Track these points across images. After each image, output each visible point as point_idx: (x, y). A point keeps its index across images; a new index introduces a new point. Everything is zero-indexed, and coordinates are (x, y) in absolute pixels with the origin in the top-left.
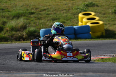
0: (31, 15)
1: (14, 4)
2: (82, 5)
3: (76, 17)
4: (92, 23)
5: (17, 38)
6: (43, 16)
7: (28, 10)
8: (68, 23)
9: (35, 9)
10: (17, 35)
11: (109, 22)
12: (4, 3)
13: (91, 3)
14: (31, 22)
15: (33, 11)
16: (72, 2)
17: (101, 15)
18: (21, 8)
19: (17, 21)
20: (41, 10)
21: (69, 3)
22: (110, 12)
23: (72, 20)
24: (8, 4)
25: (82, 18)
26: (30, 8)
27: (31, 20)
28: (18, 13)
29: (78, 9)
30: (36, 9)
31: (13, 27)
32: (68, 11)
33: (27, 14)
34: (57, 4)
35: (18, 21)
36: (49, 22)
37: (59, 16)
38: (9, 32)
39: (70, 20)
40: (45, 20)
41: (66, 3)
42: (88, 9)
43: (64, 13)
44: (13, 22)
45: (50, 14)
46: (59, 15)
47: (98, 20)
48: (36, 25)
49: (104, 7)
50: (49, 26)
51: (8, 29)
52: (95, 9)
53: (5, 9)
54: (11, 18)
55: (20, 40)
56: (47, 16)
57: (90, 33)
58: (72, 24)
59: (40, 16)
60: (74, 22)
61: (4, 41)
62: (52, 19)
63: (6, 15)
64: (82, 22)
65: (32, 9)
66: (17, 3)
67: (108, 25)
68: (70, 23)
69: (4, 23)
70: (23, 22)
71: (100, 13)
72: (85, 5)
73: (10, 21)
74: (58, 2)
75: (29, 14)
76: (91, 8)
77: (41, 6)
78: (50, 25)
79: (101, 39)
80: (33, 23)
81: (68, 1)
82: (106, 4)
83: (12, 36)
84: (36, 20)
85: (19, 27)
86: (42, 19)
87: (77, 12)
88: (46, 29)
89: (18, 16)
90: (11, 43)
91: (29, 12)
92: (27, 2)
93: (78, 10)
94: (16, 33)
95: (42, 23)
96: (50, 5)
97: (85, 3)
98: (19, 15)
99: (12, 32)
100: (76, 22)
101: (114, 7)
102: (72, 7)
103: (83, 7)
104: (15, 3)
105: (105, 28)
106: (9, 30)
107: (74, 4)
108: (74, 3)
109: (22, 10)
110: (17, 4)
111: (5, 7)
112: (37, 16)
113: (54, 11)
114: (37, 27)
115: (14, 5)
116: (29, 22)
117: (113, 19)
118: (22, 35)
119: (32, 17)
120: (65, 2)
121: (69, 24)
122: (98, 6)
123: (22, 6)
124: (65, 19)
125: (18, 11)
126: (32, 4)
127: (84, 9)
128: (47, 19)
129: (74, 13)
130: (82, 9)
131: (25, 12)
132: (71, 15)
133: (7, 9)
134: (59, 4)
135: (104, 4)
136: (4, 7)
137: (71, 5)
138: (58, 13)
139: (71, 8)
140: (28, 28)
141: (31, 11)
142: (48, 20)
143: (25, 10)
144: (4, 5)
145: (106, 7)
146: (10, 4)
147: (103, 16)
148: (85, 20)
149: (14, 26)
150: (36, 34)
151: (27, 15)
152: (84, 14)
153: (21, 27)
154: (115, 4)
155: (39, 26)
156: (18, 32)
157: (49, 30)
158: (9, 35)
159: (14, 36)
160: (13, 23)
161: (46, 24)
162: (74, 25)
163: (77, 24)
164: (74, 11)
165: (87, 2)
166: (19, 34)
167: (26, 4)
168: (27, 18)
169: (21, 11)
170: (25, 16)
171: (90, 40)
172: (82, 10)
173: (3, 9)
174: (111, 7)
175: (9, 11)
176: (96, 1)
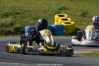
0: (17, 14)
1: (4, 5)
2: (57, 8)
3: (52, 17)
4: (65, 23)
5: (7, 33)
6: (26, 16)
7: (14, 11)
9: (20, 10)
10: (7, 30)
11: (78, 22)
13: (64, 7)
14: (17, 21)
15: (18, 12)
17: (71, 17)
18: (9, 9)
19: (6, 19)
20: (25, 11)
22: (78, 14)
23: (49, 20)
26: (16, 9)
27: (17, 19)
28: (7, 13)
29: (54, 11)
30: (21, 10)
31: (3, 23)
32: (45, 12)
33: (14, 14)
34: (37, 7)
36: (31, 20)
37: (39, 17)
41: (44, 6)
42: (61, 12)
43: (42, 14)
44: (3, 20)
45: (32, 14)
47: (70, 21)
48: (21, 22)
49: (73, 11)
52: (67, 12)
54: (1, 16)
55: (9, 34)
56: (30, 16)
57: (64, 31)
59: (24, 16)
60: (51, 21)
62: (33, 18)
64: (57, 22)
65: (18, 10)
66: (6, 5)
67: (77, 25)
70: (11, 20)
71: (71, 15)
72: (59, 8)
73: (1, 18)
74: (38, 5)
75: (16, 14)
76: (64, 11)
77: (25, 8)
78: (32, 23)
80: (19, 21)
81: (45, 5)
82: (75, 8)
83: (2, 31)
84: (21, 19)
85: (8, 24)
86: (26, 18)
87: (52, 14)
89: (7, 15)
90: (5, 37)
91: (16, 13)
93: (54, 12)
94: (6, 29)
95: (25, 21)
99: (2, 27)
100: (53, 21)
101: (81, 10)
102: (49, 9)
103: (57, 10)
104: (5, 5)
105: (75, 27)
106: (0, 26)
107: (50, 7)
109: (10, 11)
110: (6, 6)
112: (21, 15)
113: (35, 12)
114: (22, 24)
116: (15, 20)
117: (81, 20)
118: (10, 30)
119: (18, 16)
120: (43, 6)
123: (10, 8)
126: (17, 6)
127: (59, 12)
128: (29, 18)
129: (50, 15)
130: (56, 12)
131: (12, 12)
132: (48, 16)
134: (39, 7)
135: (73, 8)
137: (48, 8)
138: (38, 14)
139: (48, 11)
140: (15, 25)
141: (17, 12)
142: (30, 19)
143: (12, 10)
145: (75, 11)
146: (1, 6)
147: (73, 17)
148: (60, 20)
150: (22, 30)
152: (59, 16)
153: (9, 24)
154: (81, 8)
155: (24, 24)
156: (7, 28)
159: (4, 31)
161: (29, 22)
163: (53, 23)
164: (50, 13)
165: (60, 6)
167: (13, 6)
168: (14, 17)
172: (57, 12)
174: (79, 10)
176: (67, 6)
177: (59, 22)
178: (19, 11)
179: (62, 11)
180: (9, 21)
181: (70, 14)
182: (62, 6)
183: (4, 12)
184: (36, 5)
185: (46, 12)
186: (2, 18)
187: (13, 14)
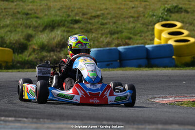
0: (74, 24)
1: (47, 5)
2: (161, 9)
3: (149, 29)
4: (177, 41)
6: (94, 27)
7: (69, 16)
8: (137, 40)
9: (81, 14)
10: (51, 58)
12: (30, 4)
13: (176, 6)
15: (77, 18)
16: (143, 4)
17: (191, 27)
18: (58, 13)
19: (50, 35)
20: (91, 16)
21: (139, 5)
23: (143, 35)
24: (37, 5)
25: (161, 32)
26: (74, 13)
27: (74, 33)
28: (53, 21)
29: (154, 15)
30: (84, 14)
31: (43, 44)
32: (136, 19)
33: (68, 22)
34: (118, 6)
35: (53, 34)
36: (104, 37)
37: (122, 28)
38: (36, 52)
39: (139, 35)
40: (98, 34)
41: (133, 6)
42: (170, 16)
43: (129, 22)
44: (44, 36)
45: (106, 24)
46: (121, 25)
47: (188, 36)
50: (104, 43)
51: (36, 47)
52: (182, 17)
53: (31, 14)
54: (41, 29)
56: (102, 26)
57: (174, 57)
58: (143, 41)
59: (89, 26)
60: (147, 38)
61: (28, 68)
62: (109, 32)
63: (33, 24)
64: (160, 38)
65: (76, 14)
66: (52, 4)
68: (140, 39)
69: (29, 37)
70: (61, 35)
71: (191, 24)
72: (166, 9)
73: (40, 33)
74: (121, 4)
75: (71, 23)
76: (177, 14)
77: (92, 9)
78: (106, 42)
79: (191, 68)
81: (136, 3)
83: (41, 60)
85: (55, 45)
86: (93, 33)
87: (151, 22)
88: (99, 49)
89: (52, 26)
91: (72, 20)
92: (68, 3)
93: (154, 17)
94: (49, 55)
95: (92, 38)
96: (106, 9)
97: (166, 6)
98: (55, 24)
99: (41, 52)
100: (151, 38)
102: (144, 12)
103: (162, 14)
104: (49, 4)
106: (37, 50)
107: (148, 7)
108: (147, 5)
109: (60, 16)
110: (51, 6)
111: (31, 10)
112: (84, 26)
113: (114, 18)
115: (47, 7)
118: (58, 58)
119: (76, 28)
120: (131, 4)
121: (137, 42)
122: (187, 12)
123: (59, 10)
124: (131, 34)
125: (53, 18)
126: (76, 7)
127: (165, 16)
128: (100, 32)
129: (147, 24)
130: (160, 17)
131: (64, 18)
132: (141, 26)
133: (35, 13)
134: (123, 7)
136: (29, 10)
137: (141, 9)
138: (121, 22)
139: (142, 15)
141: (74, 18)
142: (102, 34)
143: (65, 16)
144: (29, 7)
146: (40, 6)
148: (165, 35)
149: (46, 43)
151: (68, 25)
152: (164, 26)
153: (57, 44)
156: (52, 54)
157: (104, 50)
158: (36, 58)
159: (46, 59)
160: (44, 38)
161: (100, 40)
162: (146, 43)
163: (152, 42)
164: (146, 20)
165: (168, 4)
166: (53, 56)
167: (66, 6)
168: (68, 29)
169: (58, 18)
170: (64, 25)
171: (172, 70)
172: (161, 19)
173: (27, 14)
175: (37, 18)
176: (185, 4)
177: (162, 38)
178: (79, 16)
179: (173, 15)
180: (57, 38)
181: (189, 23)
182: (172, 4)
183: (46, 20)
184: (117, 4)
185: (138, 17)
186: (41, 31)
187: (66, 23)
